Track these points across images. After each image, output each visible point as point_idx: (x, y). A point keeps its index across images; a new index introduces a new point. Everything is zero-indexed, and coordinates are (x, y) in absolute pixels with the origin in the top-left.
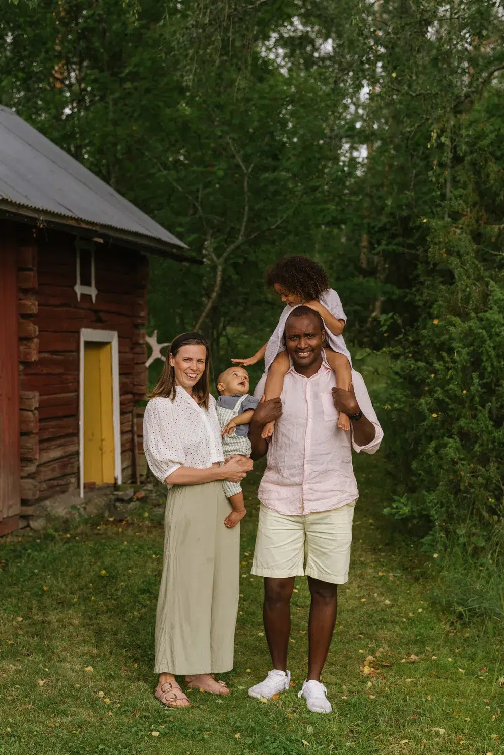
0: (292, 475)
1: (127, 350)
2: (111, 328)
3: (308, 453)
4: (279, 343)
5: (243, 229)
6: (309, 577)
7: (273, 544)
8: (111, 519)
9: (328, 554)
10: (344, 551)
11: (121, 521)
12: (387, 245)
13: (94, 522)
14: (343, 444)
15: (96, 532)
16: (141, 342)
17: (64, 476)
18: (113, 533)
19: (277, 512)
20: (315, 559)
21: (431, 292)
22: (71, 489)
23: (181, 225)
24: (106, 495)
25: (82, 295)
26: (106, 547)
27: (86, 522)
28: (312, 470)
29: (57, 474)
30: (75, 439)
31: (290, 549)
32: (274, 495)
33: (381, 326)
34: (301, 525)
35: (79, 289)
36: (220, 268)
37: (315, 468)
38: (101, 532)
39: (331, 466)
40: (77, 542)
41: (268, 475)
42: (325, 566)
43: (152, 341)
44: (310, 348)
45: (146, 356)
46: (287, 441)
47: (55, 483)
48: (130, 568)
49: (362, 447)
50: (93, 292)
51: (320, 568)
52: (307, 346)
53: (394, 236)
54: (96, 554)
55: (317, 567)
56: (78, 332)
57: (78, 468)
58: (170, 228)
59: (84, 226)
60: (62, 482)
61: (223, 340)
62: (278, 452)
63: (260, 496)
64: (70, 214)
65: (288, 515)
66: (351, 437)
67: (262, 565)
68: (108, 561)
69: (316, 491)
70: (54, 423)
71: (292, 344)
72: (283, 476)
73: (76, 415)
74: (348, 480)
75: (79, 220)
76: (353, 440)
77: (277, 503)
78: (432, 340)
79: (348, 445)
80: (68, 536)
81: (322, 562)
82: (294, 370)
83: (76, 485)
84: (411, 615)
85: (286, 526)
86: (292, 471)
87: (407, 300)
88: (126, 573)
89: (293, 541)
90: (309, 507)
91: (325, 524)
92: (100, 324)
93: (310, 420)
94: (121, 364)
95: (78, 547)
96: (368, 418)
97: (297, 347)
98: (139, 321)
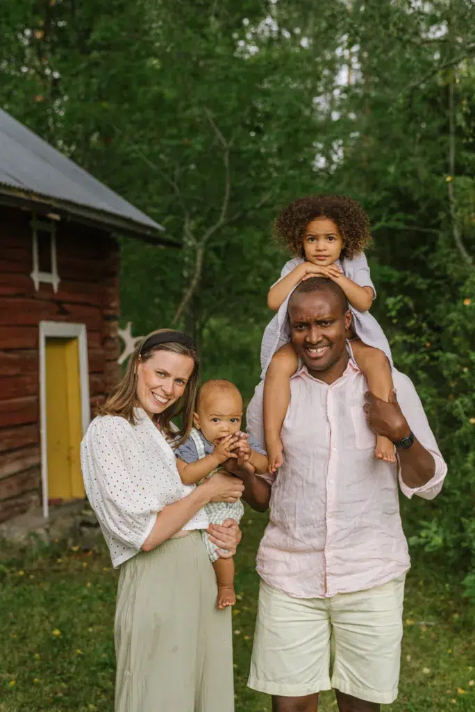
0: (308, 536)
1: (97, 345)
2: (78, 320)
3: (331, 499)
4: (279, 333)
5: (224, 208)
6: (337, 691)
7: (282, 645)
8: (75, 549)
9: (367, 657)
10: (390, 653)
11: (86, 551)
12: (387, 221)
13: (55, 551)
14: (385, 486)
15: (56, 567)
16: (113, 335)
17: (23, 493)
18: (76, 570)
19: (287, 594)
20: (347, 665)
21: (458, 267)
22: (33, 508)
23: (155, 205)
24: (72, 515)
25: (41, 284)
26: (64, 592)
27: (45, 551)
28: (338, 526)
29: (15, 491)
30: (35, 450)
31: (309, 651)
32: (281, 568)
33: (390, 311)
34: (324, 613)
35: (37, 277)
36: (200, 253)
37: (343, 524)
38: (62, 567)
39: (366, 521)
40: (32, 583)
41: (271, 534)
42: (362, 676)
43: (125, 334)
44: (325, 341)
45: (118, 351)
46: (299, 483)
47: (12, 502)
48: (91, 625)
49: (415, 490)
50: (54, 279)
51: (354, 679)
52: (320, 339)
53: (392, 211)
54: (51, 602)
55: (349, 677)
56: (37, 326)
57: (41, 483)
58: (142, 208)
59: (36, 199)
60: (20, 501)
61: (206, 332)
62: (285, 500)
63: (259, 567)
64: (17, 185)
65: (304, 599)
66: (398, 475)
67: (265, 676)
68: (64, 614)
69: (346, 561)
70: (9, 433)
71: (298, 336)
72: (293, 538)
73: (36, 422)
74: (394, 541)
75: (28, 192)
76: (401, 479)
77: (286, 579)
78: (463, 327)
79: (393, 486)
80: (21, 573)
81: (358, 670)
82: (307, 373)
83: (38, 503)
84: (460, 691)
85: (302, 616)
86: (308, 529)
87: (407, 283)
88: (85, 633)
89: (311, 640)
90: (335, 585)
91: (360, 611)
92: (64, 317)
93: (334, 449)
94: (91, 362)
95: (30, 592)
96: (422, 444)
97: (305, 339)
98: (111, 312)
